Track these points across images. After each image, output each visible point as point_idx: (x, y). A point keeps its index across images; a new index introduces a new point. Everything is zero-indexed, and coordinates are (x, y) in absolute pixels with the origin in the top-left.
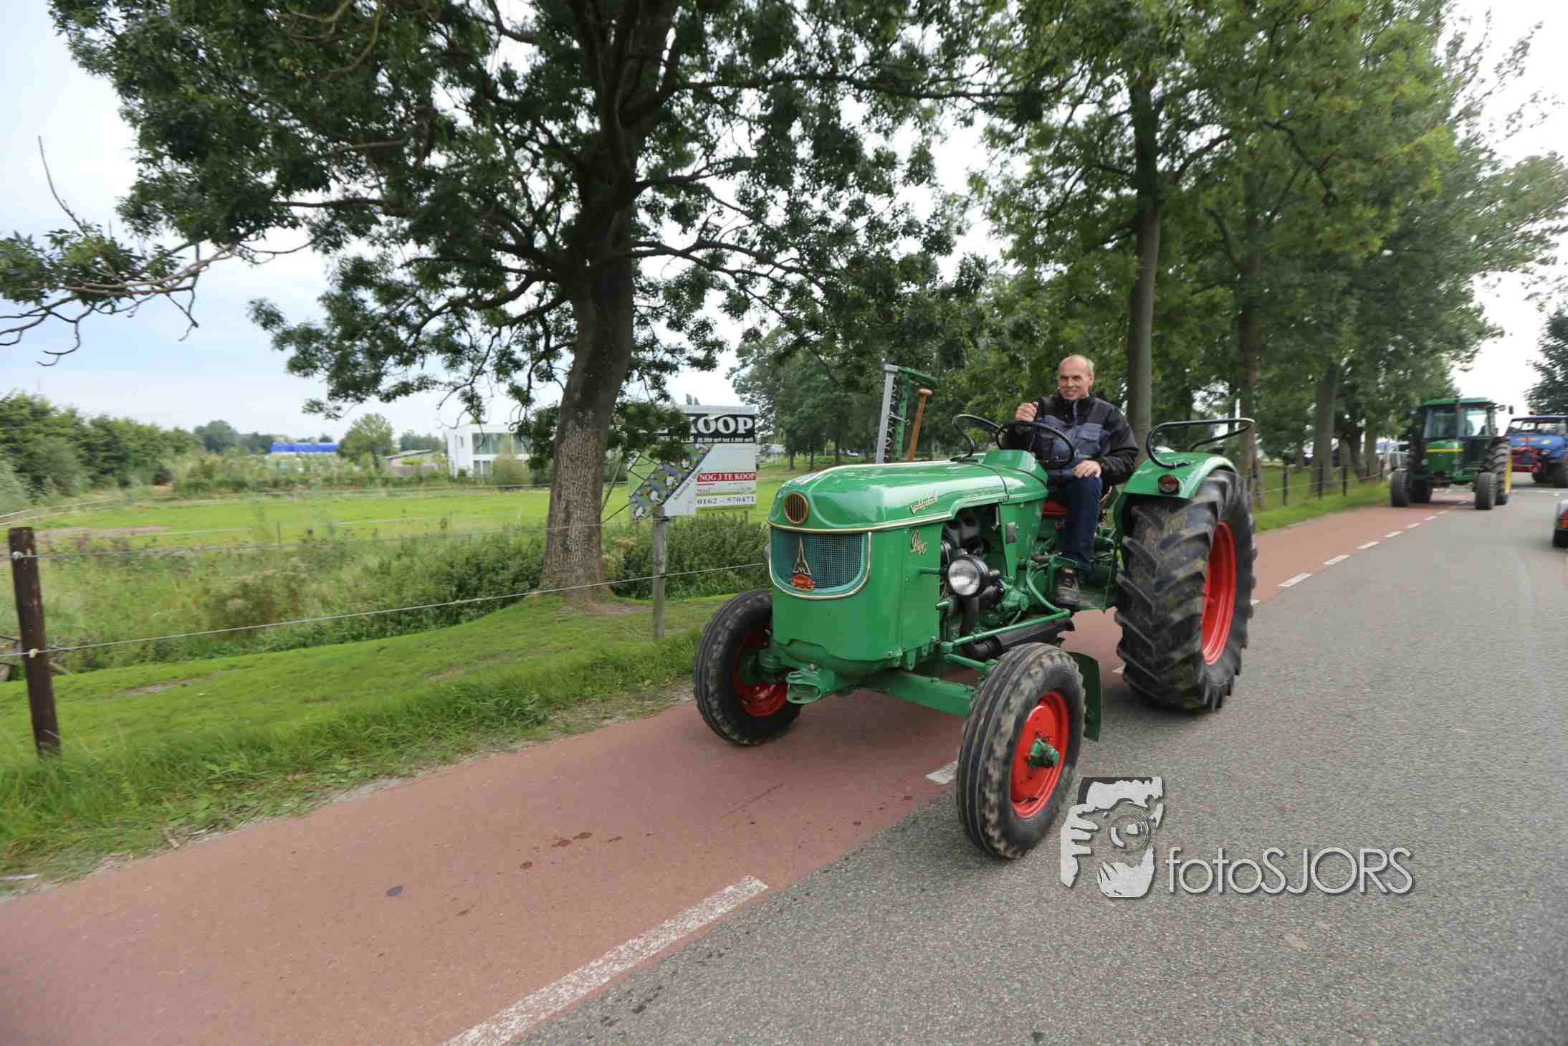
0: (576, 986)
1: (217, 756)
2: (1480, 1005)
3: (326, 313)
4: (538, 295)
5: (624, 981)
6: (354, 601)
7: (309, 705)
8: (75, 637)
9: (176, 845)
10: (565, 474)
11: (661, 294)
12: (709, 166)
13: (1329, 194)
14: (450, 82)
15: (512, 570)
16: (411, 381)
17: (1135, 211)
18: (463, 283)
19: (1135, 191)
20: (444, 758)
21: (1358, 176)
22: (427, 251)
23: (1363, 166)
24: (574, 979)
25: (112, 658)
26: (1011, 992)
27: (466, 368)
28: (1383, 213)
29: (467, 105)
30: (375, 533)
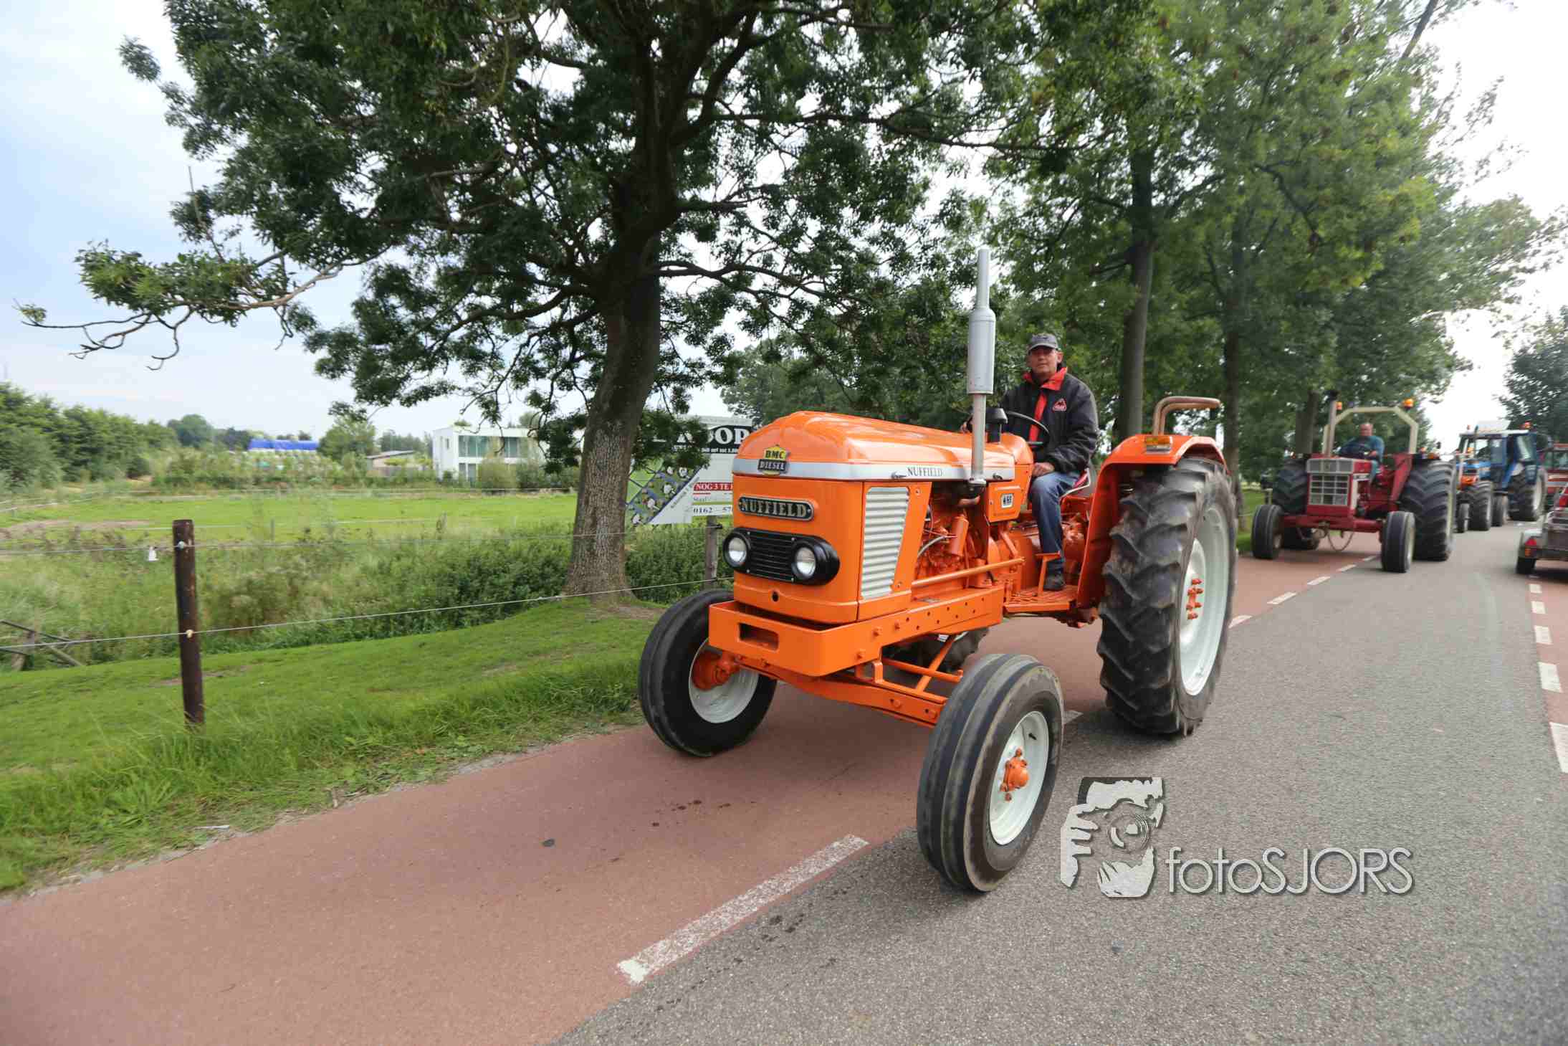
0: (732, 914)
1: (353, 731)
5: (770, 910)
6: (356, 601)
8: (81, 629)
9: (337, 804)
12: (739, 193)
13: (1314, 235)
15: (513, 573)
16: (431, 386)
17: (1130, 245)
20: (548, 738)
21: (1344, 221)
23: (1348, 212)
25: (120, 651)
26: (1088, 920)
27: (484, 374)
28: (1367, 255)
30: (370, 534)
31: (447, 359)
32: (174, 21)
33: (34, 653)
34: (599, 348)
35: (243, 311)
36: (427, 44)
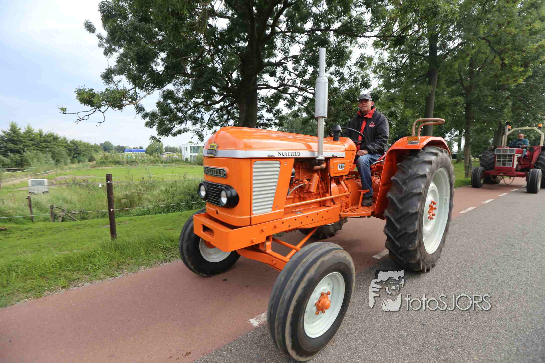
1: (161, 242)
3: (158, 108)
6: (159, 201)
8: (77, 209)
9: (158, 265)
12: (284, 59)
13: (503, 63)
16: (181, 130)
17: (428, 70)
21: (516, 57)
23: (518, 53)
25: (89, 216)
27: (198, 125)
28: (525, 69)
30: (163, 179)
31: (186, 120)
32: (101, 13)
33: (65, 217)
34: (237, 115)
35: (124, 106)
36: (182, 14)
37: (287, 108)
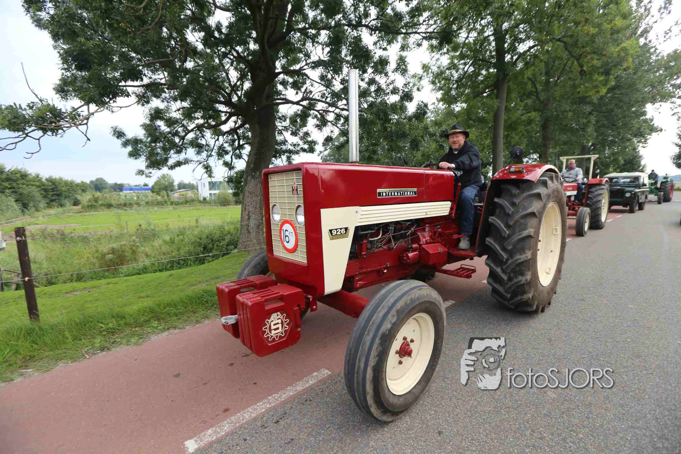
0: (251, 413)
1: (103, 321)
2: (627, 420)
3: (144, 132)
4: (235, 122)
5: (271, 411)
6: (159, 255)
7: (141, 299)
8: (43, 271)
9: (88, 357)
10: (248, 200)
11: (288, 120)
12: (306, 65)
13: (582, 70)
14: (194, 30)
15: (226, 241)
16: (181, 160)
17: (495, 80)
18: (202, 117)
19: (496, 70)
20: (197, 321)
21: (595, 62)
22: (186, 104)
23: (597, 57)
24: (250, 410)
25: (59, 280)
26: (430, 415)
27: (204, 154)
28: (607, 78)
29: (202, 40)
30: (167, 226)
31: (186, 148)
37: (316, 129)
